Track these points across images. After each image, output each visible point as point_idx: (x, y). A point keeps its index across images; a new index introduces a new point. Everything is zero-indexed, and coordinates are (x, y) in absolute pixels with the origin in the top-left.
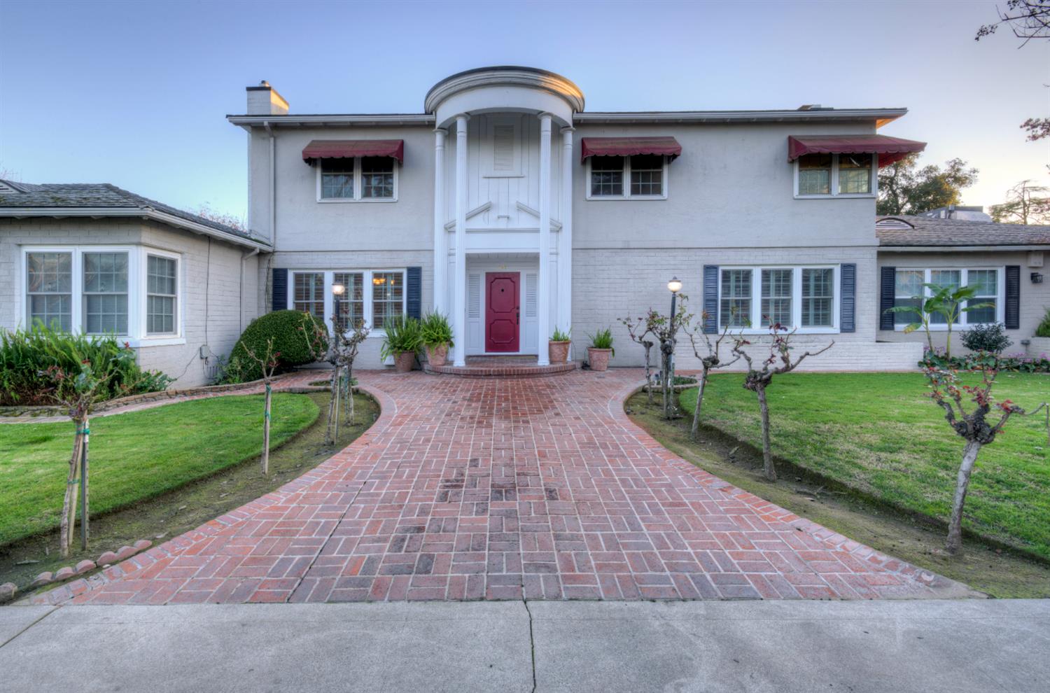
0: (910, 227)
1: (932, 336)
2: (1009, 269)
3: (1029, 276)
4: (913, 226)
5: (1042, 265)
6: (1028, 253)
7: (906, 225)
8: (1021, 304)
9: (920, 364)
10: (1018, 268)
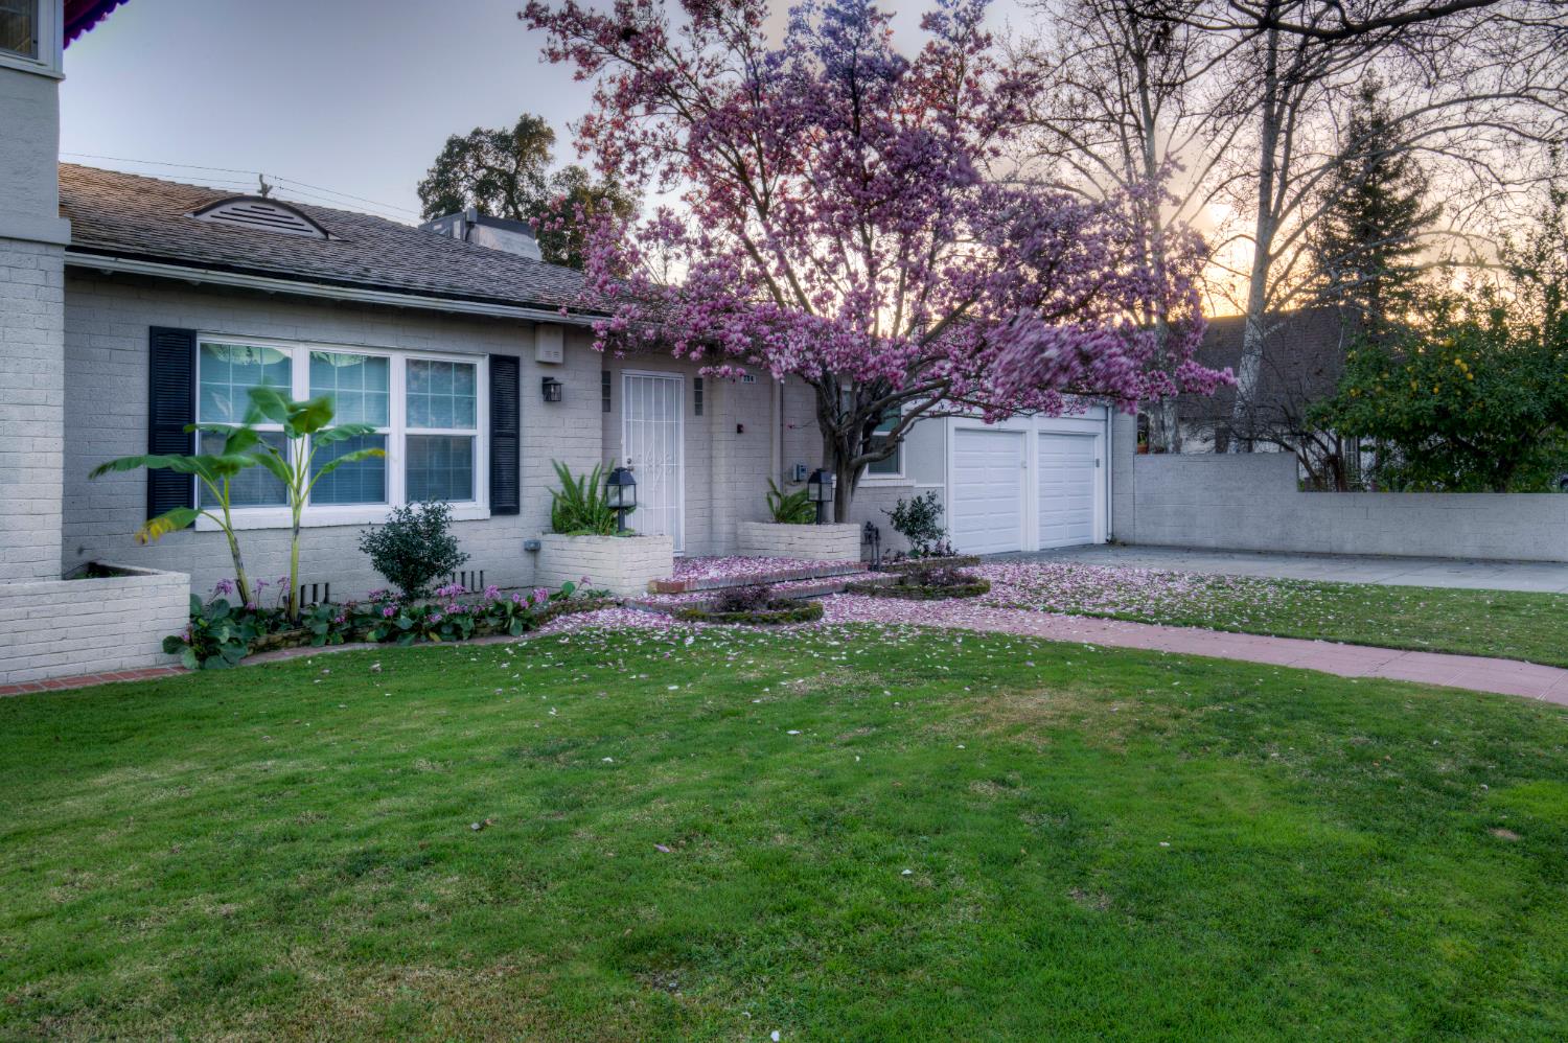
0: (317, 234)
1: (244, 543)
2: (497, 363)
3: (539, 382)
4: (326, 233)
5: (559, 360)
6: (534, 327)
7: (308, 226)
8: (524, 452)
9: (172, 645)
10: (515, 361)
